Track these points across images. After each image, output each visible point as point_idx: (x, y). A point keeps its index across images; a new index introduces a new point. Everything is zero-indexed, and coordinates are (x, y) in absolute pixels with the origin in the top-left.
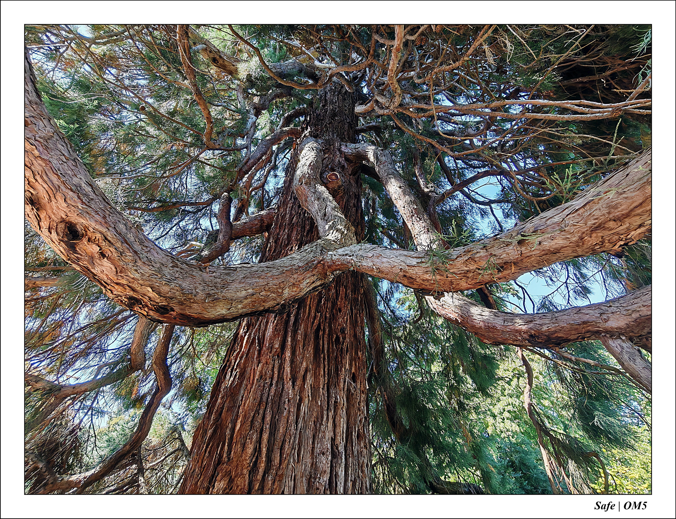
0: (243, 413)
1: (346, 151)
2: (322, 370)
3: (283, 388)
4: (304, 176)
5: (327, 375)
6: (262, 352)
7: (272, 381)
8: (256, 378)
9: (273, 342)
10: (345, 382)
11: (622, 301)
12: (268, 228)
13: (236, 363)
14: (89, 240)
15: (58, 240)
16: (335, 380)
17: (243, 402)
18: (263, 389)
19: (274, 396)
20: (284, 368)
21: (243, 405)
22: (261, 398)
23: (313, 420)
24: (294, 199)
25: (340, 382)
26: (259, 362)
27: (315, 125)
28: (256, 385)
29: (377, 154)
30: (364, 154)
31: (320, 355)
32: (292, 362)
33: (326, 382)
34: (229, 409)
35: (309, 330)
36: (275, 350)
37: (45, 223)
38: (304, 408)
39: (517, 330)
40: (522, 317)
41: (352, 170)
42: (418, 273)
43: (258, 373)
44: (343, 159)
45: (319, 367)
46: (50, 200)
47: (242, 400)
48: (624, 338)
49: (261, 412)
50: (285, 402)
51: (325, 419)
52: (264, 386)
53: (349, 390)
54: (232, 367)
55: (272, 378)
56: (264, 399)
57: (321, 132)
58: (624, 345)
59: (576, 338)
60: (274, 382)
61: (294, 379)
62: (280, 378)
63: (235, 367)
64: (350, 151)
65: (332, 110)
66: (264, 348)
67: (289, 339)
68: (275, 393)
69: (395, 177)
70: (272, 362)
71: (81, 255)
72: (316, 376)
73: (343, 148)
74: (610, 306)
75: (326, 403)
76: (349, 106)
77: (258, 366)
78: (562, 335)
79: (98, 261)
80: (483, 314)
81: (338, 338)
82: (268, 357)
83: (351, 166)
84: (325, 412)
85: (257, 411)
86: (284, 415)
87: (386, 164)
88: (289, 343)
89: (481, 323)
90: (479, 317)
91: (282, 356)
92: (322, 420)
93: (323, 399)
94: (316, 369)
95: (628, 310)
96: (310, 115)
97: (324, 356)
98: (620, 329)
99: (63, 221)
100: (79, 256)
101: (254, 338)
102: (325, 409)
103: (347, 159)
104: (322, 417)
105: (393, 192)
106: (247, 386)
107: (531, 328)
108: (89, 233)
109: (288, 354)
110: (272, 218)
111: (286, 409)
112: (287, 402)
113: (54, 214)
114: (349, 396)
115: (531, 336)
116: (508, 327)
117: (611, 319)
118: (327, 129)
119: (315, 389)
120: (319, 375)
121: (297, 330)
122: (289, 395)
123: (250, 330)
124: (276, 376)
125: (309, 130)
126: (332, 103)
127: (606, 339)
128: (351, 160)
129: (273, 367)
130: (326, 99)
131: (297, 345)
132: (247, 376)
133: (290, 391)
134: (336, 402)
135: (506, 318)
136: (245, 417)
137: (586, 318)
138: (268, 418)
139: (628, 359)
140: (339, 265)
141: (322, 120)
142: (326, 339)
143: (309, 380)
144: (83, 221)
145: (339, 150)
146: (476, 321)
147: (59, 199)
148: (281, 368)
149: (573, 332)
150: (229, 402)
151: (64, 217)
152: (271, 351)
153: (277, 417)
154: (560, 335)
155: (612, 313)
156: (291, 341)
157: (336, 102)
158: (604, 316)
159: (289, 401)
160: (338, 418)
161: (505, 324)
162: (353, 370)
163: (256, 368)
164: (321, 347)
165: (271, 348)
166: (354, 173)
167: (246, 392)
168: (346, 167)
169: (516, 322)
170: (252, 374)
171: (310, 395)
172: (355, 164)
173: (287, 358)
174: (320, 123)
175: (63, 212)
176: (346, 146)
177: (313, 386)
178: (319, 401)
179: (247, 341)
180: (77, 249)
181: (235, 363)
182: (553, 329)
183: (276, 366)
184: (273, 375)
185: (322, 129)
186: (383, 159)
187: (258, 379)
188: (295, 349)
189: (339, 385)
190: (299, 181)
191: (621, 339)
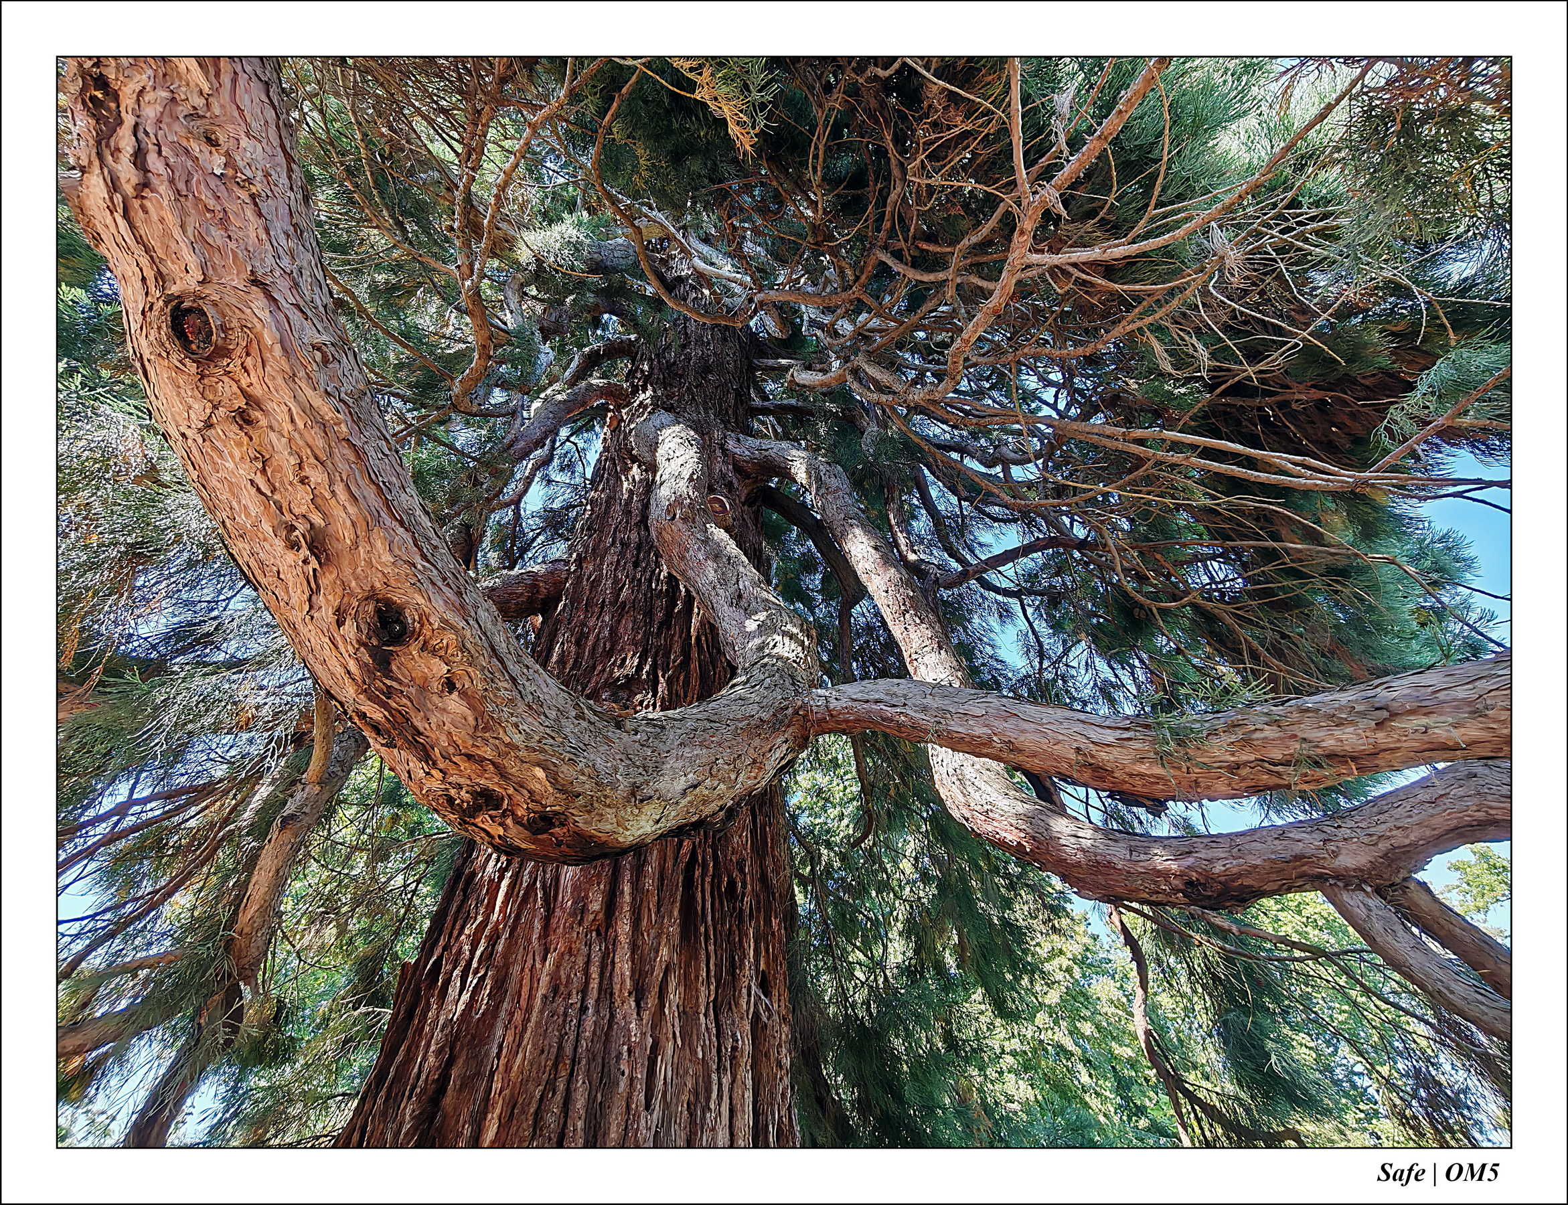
0: (507, 1092)
1: (737, 451)
2: (703, 965)
3: (612, 1016)
4: (679, 501)
5: (713, 980)
6: (554, 921)
7: (583, 1000)
8: (542, 991)
9: (587, 897)
10: (749, 995)
11: (1357, 818)
12: (546, 606)
13: (478, 953)
14: (424, 648)
15: (354, 642)
16: (730, 992)
17: (503, 1061)
18: (564, 1021)
19: (592, 1041)
20: (613, 963)
21: (501, 1068)
22: (560, 1047)
23: (685, 1098)
24: (622, 544)
25: (740, 996)
26: (546, 952)
27: (665, 385)
28: (542, 1012)
29: (817, 470)
30: (783, 465)
31: (697, 929)
32: (634, 947)
33: (712, 998)
34: (467, 1083)
35: (670, 864)
36: (591, 917)
37: (330, 597)
38: (664, 1069)
39: (1159, 871)
40: (1166, 842)
41: (748, 494)
42: (1119, 758)
43: (545, 979)
44: (730, 467)
45: (697, 959)
46: (356, 545)
47: (498, 1056)
48: (1369, 889)
49: (561, 1085)
50: (620, 1053)
51: (714, 1095)
52: (565, 1014)
53: (757, 1014)
54: (463, 963)
55: (584, 992)
56: (568, 1050)
57: (679, 401)
58: (1371, 903)
59: (1276, 887)
60: (591, 1002)
61: (639, 993)
62: (606, 991)
63: (475, 965)
64: (747, 453)
65: (702, 358)
66: (558, 912)
67: (627, 889)
68: (594, 1033)
69: (863, 526)
70: (585, 950)
71: (401, 683)
72: (689, 984)
73: (731, 444)
74: (1339, 827)
75: (714, 1051)
76: (734, 354)
77: (544, 960)
78: (1252, 883)
79: (435, 699)
80: (1080, 834)
81: (732, 884)
82: (575, 935)
83: (746, 486)
84: (714, 1077)
85: (551, 1085)
86: (621, 1090)
87: (840, 493)
88: (627, 898)
89: (1080, 855)
90: (1073, 840)
91: (607, 931)
92: (708, 1099)
93: (707, 1042)
94: (688, 965)
95: (1370, 835)
96: (651, 360)
97: (706, 930)
98: (1361, 870)
99: (372, 596)
100: (394, 684)
101: (531, 886)
102: (715, 1067)
103: (738, 469)
104: (709, 1091)
105: (860, 556)
106: (512, 1014)
107: (1189, 867)
108: (427, 631)
109: (624, 927)
110: (559, 586)
111: (623, 1074)
112: (625, 1055)
113: (357, 579)
114: (758, 1028)
115: (1190, 883)
116: (1142, 864)
117: (1344, 851)
118: (693, 398)
119: (688, 1015)
120: (697, 977)
121: (643, 865)
122: (630, 1037)
123: (515, 865)
124: (594, 984)
125: (649, 393)
126: (700, 341)
127: (1336, 889)
128: (745, 471)
129: (588, 963)
130: (686, 334)
131: (645, 904)
132: (512, 986)
133: (633, 1025)
134: (734, 1049)
135: (1133, 843)
136: (512, 1104)
137: (1298, 848)
138: (580, 1102)
139: (1382, 931)
140: (847, 721)
141: (681, 376)
142: (708, 887)
143: (674, 997)
144: (420, 600)
145: (722, 447)
146: (1068, 850)
147: (379, 544)
148: (607, 964)
149: (1274, 877)
150: (466, 1062)
151: (378, 585)
152: (582, 919)
153: (599, 1095)
154: (1247, 882)
155: (1345, 839)
156: (632, 894)
157: (708, 343)
158: (1332, 847)
159: (629, 1051)
160: (738, 1091)
161: (1133, 858)
162: (762, 966)
163: (538, 966)
164: (699, 908)
165: (581, 910)
166: (749, 502)
167: (511, 1033)
168: (736, 485)
169: (1156, 855)
170: (526, 981)
171: (678, 1034)
172: (754, 482)
173: (622, 938)
174: (675, 383)
175: (380, 575)
176: (738, 440)
177: (681, 1009)
178: (699, 1049)
179: (508, 896)
180: (394, 668)
181: (473, 952)
182: (1235, 870)
183: (596, 959)
184: (587, 983)
185: (681, 397)
186: (834, 482)
187: (545, 997)
188: (639, 913)
189: (737, 1004)
190: (668, 511)
191: (1364, 890)
